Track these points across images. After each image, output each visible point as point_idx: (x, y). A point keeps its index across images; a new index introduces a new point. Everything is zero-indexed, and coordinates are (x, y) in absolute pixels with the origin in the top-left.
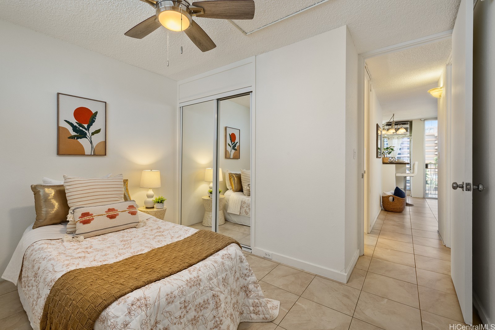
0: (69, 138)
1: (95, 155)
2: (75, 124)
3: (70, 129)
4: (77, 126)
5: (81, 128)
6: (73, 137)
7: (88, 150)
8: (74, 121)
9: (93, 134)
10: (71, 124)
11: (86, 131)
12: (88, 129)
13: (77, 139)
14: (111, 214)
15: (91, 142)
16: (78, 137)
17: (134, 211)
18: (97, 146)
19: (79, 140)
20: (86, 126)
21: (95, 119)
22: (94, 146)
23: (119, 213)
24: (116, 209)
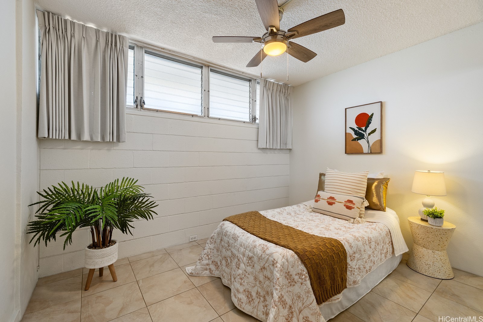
0: (352, 140)
1: (371, 153)
2: (356, 129)
3: (353, 133)
4: (358, 130)
5: (360, 131)
6: (354, 140)
7: (365, 149)
8: (355, 127)
9: (369, 134)
10: (353, 129)
11: (364, 133)
12: (365, 131)
13: (357, 141)
14: (329, 201)
15: (368, 142)
16: (358, 139)
17: (350, 206)
18: (373, 144)
19: (359, 141)
20: (364, 128)
21: (372, 120)
22: (371, 145)
23: (336, 202)
24: (335, 198)
